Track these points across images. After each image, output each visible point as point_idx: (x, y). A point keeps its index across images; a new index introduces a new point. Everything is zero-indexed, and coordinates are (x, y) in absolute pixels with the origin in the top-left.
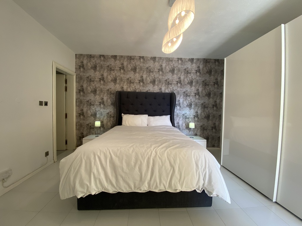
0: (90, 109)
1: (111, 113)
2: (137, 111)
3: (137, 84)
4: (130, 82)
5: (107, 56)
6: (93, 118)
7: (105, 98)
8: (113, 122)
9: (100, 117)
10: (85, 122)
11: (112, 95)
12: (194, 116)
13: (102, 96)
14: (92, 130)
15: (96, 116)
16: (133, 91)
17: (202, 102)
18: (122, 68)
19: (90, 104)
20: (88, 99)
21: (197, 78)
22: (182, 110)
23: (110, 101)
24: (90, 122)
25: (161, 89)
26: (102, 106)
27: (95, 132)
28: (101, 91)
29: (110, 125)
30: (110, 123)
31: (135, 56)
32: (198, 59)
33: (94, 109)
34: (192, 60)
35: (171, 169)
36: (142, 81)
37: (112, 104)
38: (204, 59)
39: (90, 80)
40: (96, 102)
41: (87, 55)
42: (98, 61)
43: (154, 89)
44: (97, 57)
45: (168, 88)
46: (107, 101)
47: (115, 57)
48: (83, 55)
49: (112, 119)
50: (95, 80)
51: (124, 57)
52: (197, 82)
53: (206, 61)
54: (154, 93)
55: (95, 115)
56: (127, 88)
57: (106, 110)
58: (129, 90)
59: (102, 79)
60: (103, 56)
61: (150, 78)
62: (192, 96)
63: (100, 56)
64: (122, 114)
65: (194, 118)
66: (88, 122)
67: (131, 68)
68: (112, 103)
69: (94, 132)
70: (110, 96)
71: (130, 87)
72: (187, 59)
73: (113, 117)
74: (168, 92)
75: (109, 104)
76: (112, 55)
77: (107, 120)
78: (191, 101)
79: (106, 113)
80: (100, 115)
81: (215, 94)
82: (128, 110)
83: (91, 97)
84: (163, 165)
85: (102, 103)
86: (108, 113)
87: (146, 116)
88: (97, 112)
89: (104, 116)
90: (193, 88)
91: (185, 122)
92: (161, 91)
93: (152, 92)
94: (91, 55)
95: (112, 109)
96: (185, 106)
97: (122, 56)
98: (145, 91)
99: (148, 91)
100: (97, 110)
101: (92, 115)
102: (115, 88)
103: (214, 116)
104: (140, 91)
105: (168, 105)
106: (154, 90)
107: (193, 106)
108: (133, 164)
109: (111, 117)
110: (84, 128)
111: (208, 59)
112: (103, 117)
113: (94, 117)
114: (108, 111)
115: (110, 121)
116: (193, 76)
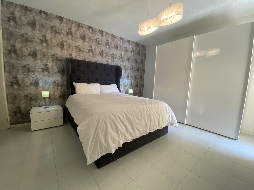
0: (28, 76)
1: (58, 82)
2: (88, 80)
3: (87, 53)
4: (80, 50)
5: (51, 14)
6: (33, 87)
7: (50, 65)
8: (61, 91)
9: (44, 86)
10: (21, 93)
11: (58, 62)
12: (130, 84)
13: (45, 61)
14: (33, 102)
15: (38, 85)
16: (82, 60)
17: (134, 74)
18: (70, 33)
19: (28, 70)
20: (24, 63)
21: (132, 57)
22: (123, 80)
23: (56, 68)
24: (30, 93)
25: (108, 61)
26: (46, 73)
27: (38, 104)
28: (44, 55)
29: (57, 95)
30: (58, 93)
31: (84, 24)
32: (133, 42)
33: (34, 76)
34: (129, 41)
35: (158, 116)
36: (91, 51)
37: (59, 72)
38: (136, 43)
39: (26, 40)
40: (37, 68)
41: (20, 6)
42: (37, 18)
43: (102, 60)
44: (36, 12)
45: (113, 61)
46: (52, 68)
47: (61, 19)
48: (14, 4)
49: (60, 88)
50: (34, 40)
51: (71, 21)
52: (132, 60)
53: (137, 44)
54: (102, 64)
55: (36, 84)
56: (76, 56)
57: (52, 78)
58: (78, 58)
59: (44, 41)
60: (45, 13)
61: (98, 50)
62: (129, 70)
63: (41, 12)
64: (74, 83)
65: (130, 86)
66: (26, 93)
67: (79, 35)
68: (59, 70)
69: (36, 104)
70: (57, 62)
71: (79, 55)
72: (126, 39)
73: (61, 86)
74: (113, 65)
75: (56, 72)
76: (57, 16)
77: (53, 90)
78: (128, 74)
79: (52, 81)
80: (44, 84)
81: (141, 70)
82: (79, 79)
83: (30, 61)
84: (154, 115)
85: (46, 69)
86: (55, 82)
87: (98, 85)
88: (39, 80)
89: (50, 86)
90: (130, 63)
91: (125, 89)
92: (108, 63)
93: (101, 63)
94: (26, 7)
95: (60, 77)
96: (125, 77)
97: (69, 20)
98: (94, 61)
99: (97, 61)
100: (39, 77)
101: (31, 84)
102: (61, 54)
103: (140, 85)
104: (89, 61)
105: (114, 76)
106: (102, 62)
107: (129, 78)
108: (140, 117)
109: (59, 86)
110: (21, 100)
111: (138, 43)
112: (48, 86)
113: (35, 86)
114: (54, 79)
115: (57, 90)
116: (130, 54)
